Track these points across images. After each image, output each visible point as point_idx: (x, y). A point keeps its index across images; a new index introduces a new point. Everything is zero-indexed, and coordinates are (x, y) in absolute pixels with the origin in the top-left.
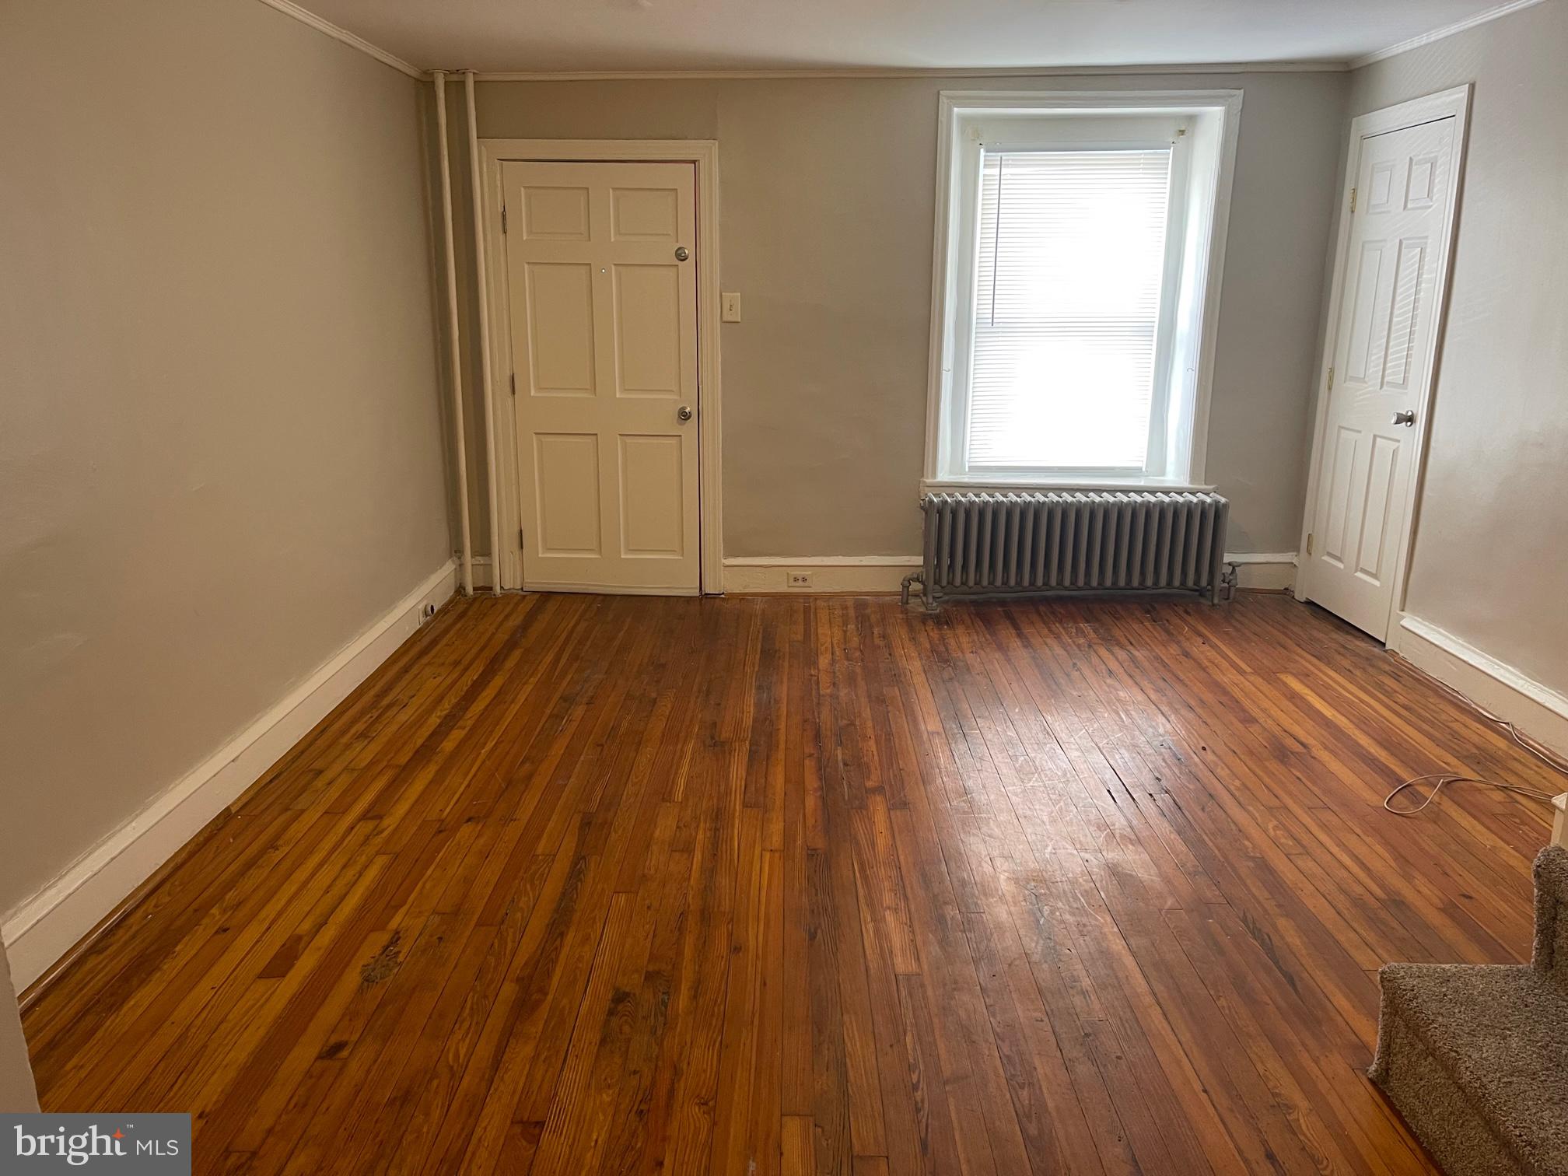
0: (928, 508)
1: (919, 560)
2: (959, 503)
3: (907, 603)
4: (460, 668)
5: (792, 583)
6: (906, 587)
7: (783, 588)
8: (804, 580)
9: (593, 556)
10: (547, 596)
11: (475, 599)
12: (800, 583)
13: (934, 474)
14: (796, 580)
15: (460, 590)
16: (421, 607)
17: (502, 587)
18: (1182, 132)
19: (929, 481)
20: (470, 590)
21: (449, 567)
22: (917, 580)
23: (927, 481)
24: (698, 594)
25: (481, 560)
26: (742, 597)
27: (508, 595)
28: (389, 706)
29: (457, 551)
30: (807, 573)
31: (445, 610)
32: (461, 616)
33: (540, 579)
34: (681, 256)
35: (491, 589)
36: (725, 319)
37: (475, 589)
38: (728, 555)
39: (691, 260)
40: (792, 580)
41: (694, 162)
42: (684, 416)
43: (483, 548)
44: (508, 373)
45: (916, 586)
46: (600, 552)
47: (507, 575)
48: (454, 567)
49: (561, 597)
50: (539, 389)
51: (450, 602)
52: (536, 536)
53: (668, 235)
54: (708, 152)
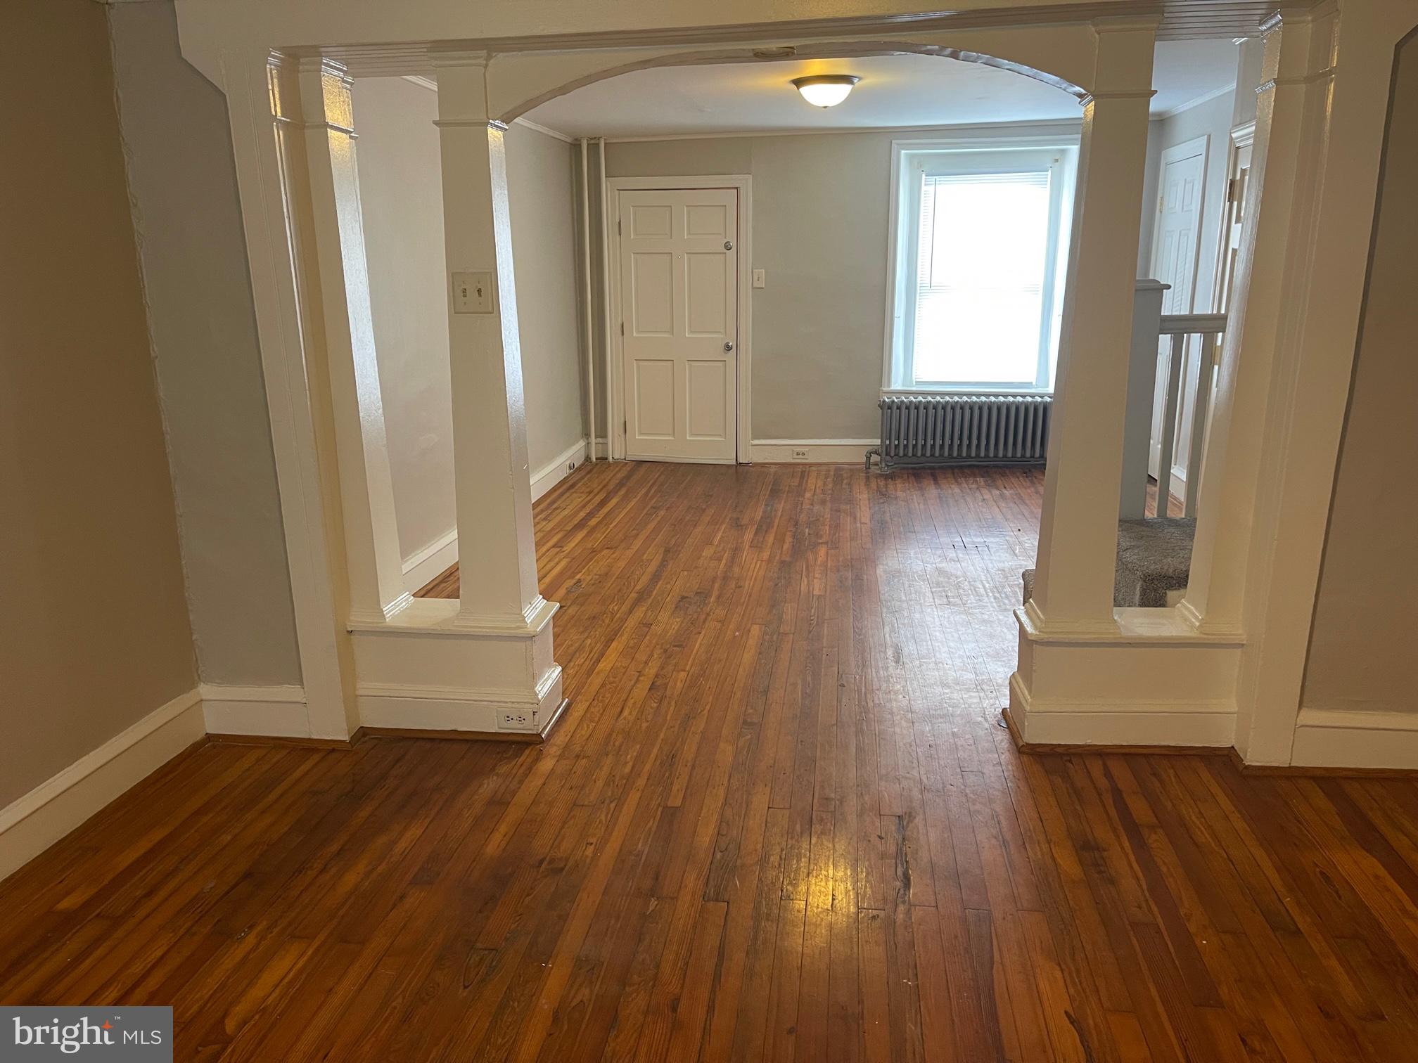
0: (883, 405)
1: (878, 442)
2: (902, 402)
3: (869, 468)
4: (592, 495)
5: (795, 456)
6: (868, 458)
7: (790, 460)
8: (803, 454)
9: (671, 438)
10: (640, 463)
11: (597, 464)
12: (801, 456)
13: (889, 385)
14: (798, 454)
15: (588, 458)
16: (568, 463)
17: (613, 457)
18: (1057, 161)
19: (885, 389)
20: (594, 460)
21: (582, 443)
22: (876, 453)
23: (883, 389)
24: (735, 463)
25: (600, 440)
26: (763, 465)
27: (616, 462)
28: (556, 509)
29: (586, 435)
30: (806, 450)
31: (579, 469)
32: (589, 472)
33: (636, 453)
34: (728, 247)
35: (606, 459)
36: (755, 285)
37: (596, 459)
38: (754, 438)
39: (734, 249)
40: (795, 454)
41: (737, 188)
42: (728, 348)
43: (602, 433)
44: (620, 322)
45: (875, 458)
46: (674, 436)
47: (616, 450)
48: (584, 444)
49: (649, 464)
50: (638, 331)
51: (582, 465)
52: (634, 425)
53: (720, 234)
54: (746, 182)
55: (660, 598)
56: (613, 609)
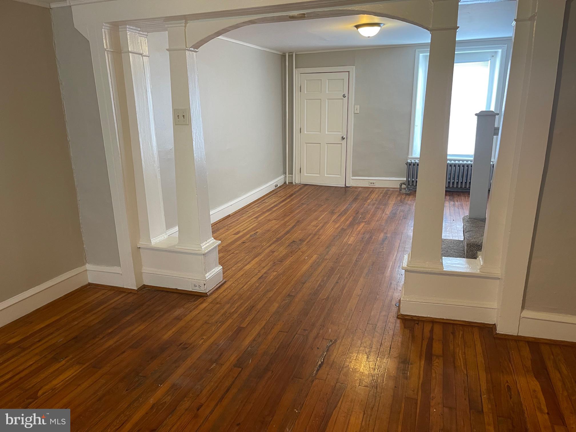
0: (407, 163)
1: (405, 179)
2: (416, 162)
3: (401, 190)
4: (281, 198)
5: (370, 184)
6: (401, 186)
7: (368, 186)
8: (374, 183)
9: (318, 175)
10: (306, 185)
11: (288, 185)
12: (372, 184)
13: (412, 155)
14: (371, 183)
15: (285, 183)
16: (275, 184)
17: (295, 183)
18: (493, 56)
19: (410, 156)
20: (287, 183)
21: (283, 176)
22: (404, 184)
23: (409, 156)
24: (344, 187)
25: (290, 175)
26: (356, 187)
27: (296, 185)
29: (285, 173)
30: (374, 182)
31: (280, 187)
32: (284, 188)
33: (304, 181)
34: (344, 96)
35: (292, 183)
36: (355, 112)
37: (288, 183)
38: (353, 176)
39: (347, 97)
40: (370, 183)
41: (349, 72)
42: (343, 138)
43: (291, 173)
44: (300, 128)
45: (404, 186)
46: (320, 175)
47: (297, 179)
49: (309, 186)
50: (307, 131)
51: (282, 185)
52: (304, 170)
53: (341, 91)
54: (352, 69)
55: (284, 241)
56: (264, 244)
